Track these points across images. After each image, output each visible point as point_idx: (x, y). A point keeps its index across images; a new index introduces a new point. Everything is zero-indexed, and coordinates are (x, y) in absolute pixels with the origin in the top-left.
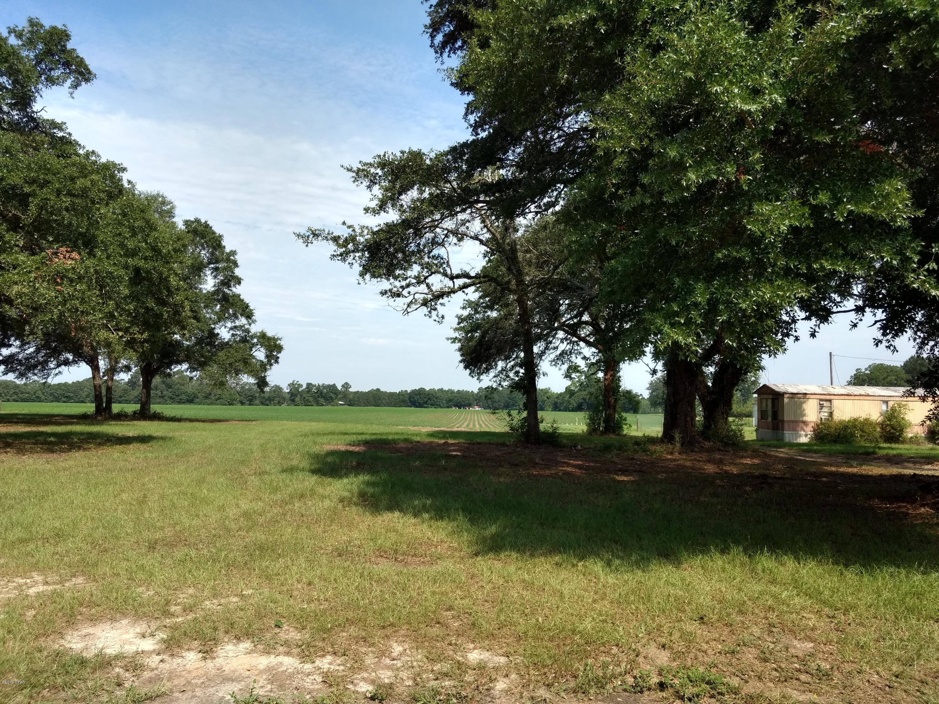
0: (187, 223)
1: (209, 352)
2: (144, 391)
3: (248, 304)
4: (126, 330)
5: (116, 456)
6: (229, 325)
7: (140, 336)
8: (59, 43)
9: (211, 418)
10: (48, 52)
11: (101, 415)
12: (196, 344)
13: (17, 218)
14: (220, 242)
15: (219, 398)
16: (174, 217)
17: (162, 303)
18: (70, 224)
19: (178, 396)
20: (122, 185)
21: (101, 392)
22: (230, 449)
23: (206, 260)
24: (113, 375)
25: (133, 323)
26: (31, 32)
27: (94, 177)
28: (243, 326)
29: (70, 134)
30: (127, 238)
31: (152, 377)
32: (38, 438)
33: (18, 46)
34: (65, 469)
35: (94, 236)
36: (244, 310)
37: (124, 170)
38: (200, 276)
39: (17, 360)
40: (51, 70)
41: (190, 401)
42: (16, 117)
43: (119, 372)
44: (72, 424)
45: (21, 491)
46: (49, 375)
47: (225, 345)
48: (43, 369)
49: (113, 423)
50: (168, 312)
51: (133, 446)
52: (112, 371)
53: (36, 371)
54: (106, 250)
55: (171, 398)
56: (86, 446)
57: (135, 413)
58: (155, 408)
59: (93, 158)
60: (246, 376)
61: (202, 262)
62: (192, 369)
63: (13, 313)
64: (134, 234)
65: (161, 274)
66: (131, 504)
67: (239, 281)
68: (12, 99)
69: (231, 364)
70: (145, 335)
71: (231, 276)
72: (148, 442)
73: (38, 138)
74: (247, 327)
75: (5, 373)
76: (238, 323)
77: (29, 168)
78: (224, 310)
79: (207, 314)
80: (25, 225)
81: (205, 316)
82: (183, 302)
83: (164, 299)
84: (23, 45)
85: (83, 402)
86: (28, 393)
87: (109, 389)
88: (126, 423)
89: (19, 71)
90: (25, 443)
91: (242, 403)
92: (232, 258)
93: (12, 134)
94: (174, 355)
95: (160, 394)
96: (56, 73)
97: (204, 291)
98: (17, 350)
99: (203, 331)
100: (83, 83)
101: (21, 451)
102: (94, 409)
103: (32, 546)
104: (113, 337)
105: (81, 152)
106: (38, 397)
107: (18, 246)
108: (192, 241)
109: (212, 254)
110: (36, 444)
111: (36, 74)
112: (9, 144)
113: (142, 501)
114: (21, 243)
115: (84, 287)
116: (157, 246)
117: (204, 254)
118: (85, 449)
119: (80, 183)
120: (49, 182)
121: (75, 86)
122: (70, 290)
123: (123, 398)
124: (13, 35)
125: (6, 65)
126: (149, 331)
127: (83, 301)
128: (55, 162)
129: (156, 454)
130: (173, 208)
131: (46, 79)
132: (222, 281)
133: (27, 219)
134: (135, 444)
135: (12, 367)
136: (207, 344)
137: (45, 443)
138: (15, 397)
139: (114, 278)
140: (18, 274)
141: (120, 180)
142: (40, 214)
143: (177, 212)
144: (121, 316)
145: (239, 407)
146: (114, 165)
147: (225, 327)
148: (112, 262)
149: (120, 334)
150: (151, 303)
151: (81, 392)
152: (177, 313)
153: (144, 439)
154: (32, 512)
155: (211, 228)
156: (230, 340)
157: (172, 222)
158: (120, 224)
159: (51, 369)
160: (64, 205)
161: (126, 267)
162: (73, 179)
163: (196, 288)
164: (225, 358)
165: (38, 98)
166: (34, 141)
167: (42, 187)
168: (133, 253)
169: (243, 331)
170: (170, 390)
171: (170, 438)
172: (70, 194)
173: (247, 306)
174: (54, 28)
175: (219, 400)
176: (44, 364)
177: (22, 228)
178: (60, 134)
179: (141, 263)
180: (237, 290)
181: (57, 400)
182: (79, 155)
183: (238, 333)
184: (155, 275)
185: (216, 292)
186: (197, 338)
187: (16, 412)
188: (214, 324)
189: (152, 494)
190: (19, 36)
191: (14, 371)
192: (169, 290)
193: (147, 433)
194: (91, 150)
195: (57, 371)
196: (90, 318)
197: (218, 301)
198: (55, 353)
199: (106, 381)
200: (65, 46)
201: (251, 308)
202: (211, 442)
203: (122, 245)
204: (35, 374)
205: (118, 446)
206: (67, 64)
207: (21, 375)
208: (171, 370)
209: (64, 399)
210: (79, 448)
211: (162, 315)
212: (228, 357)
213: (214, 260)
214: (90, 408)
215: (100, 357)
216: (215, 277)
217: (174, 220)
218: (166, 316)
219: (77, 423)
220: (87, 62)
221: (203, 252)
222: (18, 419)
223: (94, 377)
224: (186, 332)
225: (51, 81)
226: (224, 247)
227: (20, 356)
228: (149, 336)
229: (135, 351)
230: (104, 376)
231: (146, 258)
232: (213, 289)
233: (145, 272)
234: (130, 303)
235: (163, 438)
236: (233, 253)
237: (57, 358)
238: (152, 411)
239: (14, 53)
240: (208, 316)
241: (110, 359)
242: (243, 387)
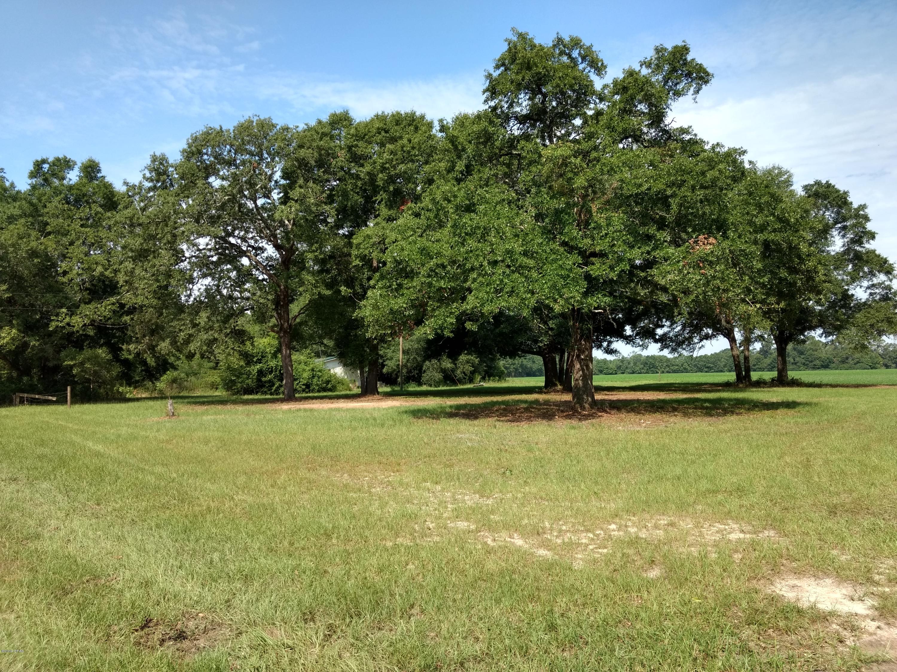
0: (806, 188)
1: (844, 314)
2: (780, 358)
3: (886, 259)
4: (763, 302)
5: (767, 421)
6: (865, 284)
7: (777, 306)
8: (681, 58)
9: (853, 382)
10: (673, 71)
11: (742, 383)
12: (829, 308)
13: (663, 218)
14: (845, 198)
15: (858, 362)
16: (792, 185)
17: (793, 270)
18: (704, 213)
19: (812, 362)
20: (744, 167)
21: (739, 362)
22: (888, 416)
23: (831, 221)
24: (749, 345)
25: (768, 295)
26: (658, 59)
27: (721, 166)
28: (883, 283)
29: (696, 135)
30: (755, 215)
31: (786, 345)
32: (696, 404)
33: (649, 74)
34: (726, 432)
35: (725, 220)
36: (881, 266)
37: (745, 152)
38: (826, 239)
39: (669, 338)
40: (677, 84)
41: (826, 366)
42: (654, 134)
43: (754, 342)
44: (719, 391)
45: (696, 449)
46: (694, 349)
47: (862, 306)
48: (690, 344)
49: (754, 389)
50: (801, 279)
51: (781, 412)
52: (747, 341)
53: (684, 346)
54: (736, 230)
55: (804, 364)
56: (737, 411)
57: (773, 380)
58: (792, 374)
59: (718, 150)
60: (892, 336)
61: (827, 224)
62: (827, 334)
63: (664, 298)
64: (761, 210)
65: (789, 243)
66: (796, 467)
67: (872, 236)
68: (649, 120)
69: (872, 326)
70: (782, 305)
71: (862, 232)
72: (794, 407)
73: (672, 146)
74: (887, 283)
75: (661, 349)
76: (875, 281)
77: (669, 174)
78: (857, 269)
79: (838, 275)
80: (670, 222)
81: (836, 279)
82: (815, 268)
83: (795, 268)
84: (653, 72)
85: (721, 371)
86: (677, 365)
87: (746, 358)
88: (766, 389)
89: (653, 95)
90: (687, 408)
91: (887, 366)
92: (861, 212)
93: (652, 149)
94: (807, 321)
95: (792, 361)
96: (680, 87)
97: (833, 253)
98: (668, 329)
99: (835, 294)
100: (704, 86)
101: (686, 415)
102: (735, 377)
103: (720, 497)
104: (752, 309)
105: (707, 147)
106: (685, 369)
107: (666, 241)
108: (814, 205)
109: (838, 213)
110: (695, 408)
111: (666, 91)
112: (652, 158)
113: (807, 465)
114: (668, 239)
115: (723, 267)
116: (785, 217)
117: (829, 215)
118: (737, 414)
119: (709, 175)
120: (685, 181)
121: (697, 92)
122: (712, 272)
123: (757, 366)
124: (644, 66)
125: (642, 93)
126: (785, 301)
127: (723, 280)
128: (688, 162)
129: (805, 420)
130: (790, 176)
131: (674, 94)
132: (852, 239)
133: (670, 218)
134: (782, 410)
135: (666, 344)
136: (841, 307)
137: (702, 408)
138: (668, 369)
139: (747, 255)
140: (669, 265)
141: (742, 162)
142: (680, 210)
143: (794, 179)
144: (757, 289)
145: (884, 370)
146: (735, 150)
147: (861, 287)
148: (743, 241)
149: (758, 306)
150: (783, 273)
151: (719, 363)
152: (810, 278)
153: (790, 405)
154: (712, 467)
155: (834, 186)
156: (867, 299)
157: (791, 191)
158: (748, 204)
159: (695, 343)
160: (699, 198)
161: (755, 242)
162: (703, 173)
163: (823, 251)
164: (864, 320)
165: (669, 113)
166: (669, 149)
167: (680, 186)
168: (762, 229)
169: (883, 288)
170: (802, 356)
171: (816, 404)
172: (702, 187)
173: (886, 261)
174: (676, 47)
175: (857, 364)
176: (690, 338)
177: (667, 226)
178: (687, 137)
179: (772, 237)
180: (870, 245)
181: (701, 370)
182: (705, 151)
183: (877, 291)
184: (785, 245)
185: (846, 252)
186: (830, 302)
187: (672, 381)
188: (848, 285)
189: (815, 459)
190: (648, 65)
191: (667, 348)
192: (799, 257)
193: (791, 399)
194: (715, 143)
195: (701, 344)
196: (730, 294)
197: (850, 261)
198: (697, 329)
199: (743, 352)
200: (686, 59)
201: (891, 262)
202: (862, 407)
203: (751, 223)
204: (684, 349)
205: (766, 412)
206: (689, 75)
207: (674, 350)
208: (804, 336)
209: (706, 370)
210: (732, 413)
211: (796, 283)
212: (868, 319)
213: (840, 219)
214: (732, 377)
215: (736, 329)
216: (844, 236)
217: (792, 188)
218: (799, 283)
219: (724, 391)
220: (705, 66)
221: (827, 213)
222: (675, 387)
223: (732, 349)
224: (822, 297)
225: (678, 94)
226: (851, 203)
227: (671, 334)
228: (787, 305)
229: (772, 320)
230: (740, 347)
231: (774, 231)
232: (842, 249)
233: (774, 244)
234: (764, 276)
235: (807, 404)
236: (863, 207)
237: (699, 333)
238: (790, 378)
239: (647, 81)
240: (840, 278)
241: (745, 330)
242: (885, 349)
